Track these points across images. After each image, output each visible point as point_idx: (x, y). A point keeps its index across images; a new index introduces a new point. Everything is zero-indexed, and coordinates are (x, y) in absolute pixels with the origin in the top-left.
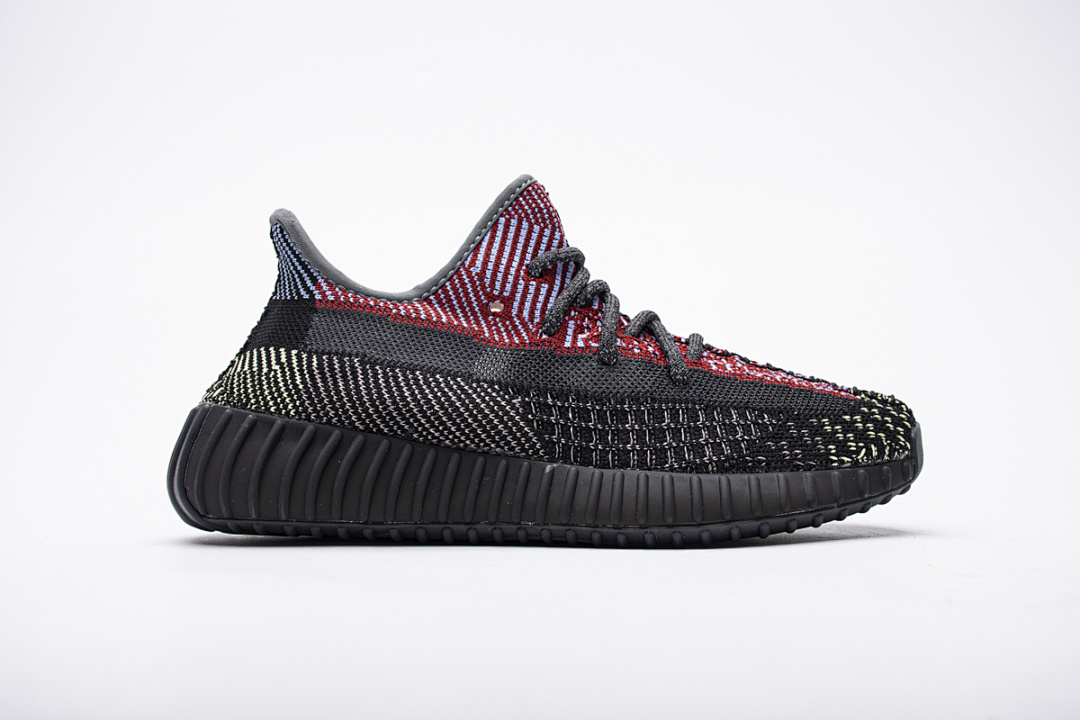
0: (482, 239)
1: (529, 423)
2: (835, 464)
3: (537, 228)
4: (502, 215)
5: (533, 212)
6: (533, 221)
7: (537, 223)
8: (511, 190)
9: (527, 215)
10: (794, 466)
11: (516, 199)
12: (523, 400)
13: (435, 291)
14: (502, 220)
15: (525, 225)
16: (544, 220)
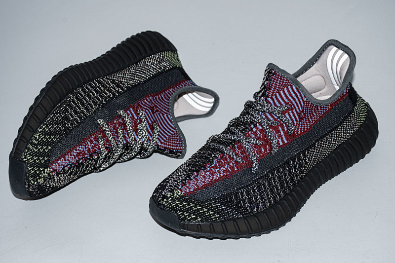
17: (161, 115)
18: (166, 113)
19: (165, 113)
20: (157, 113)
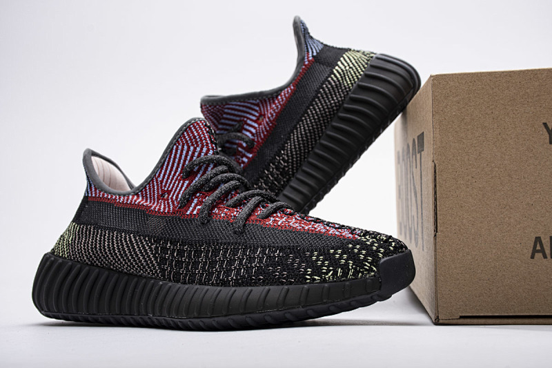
0: (165, 161)
1: (156, 259)
2: (308, 281)
3: (192, 148)
4: (175, 144)
5: (191, 139)
6: (190, 144)
7: (193, 145)
8: (180, 129)
9: (187, 142)
10: (280, 282)
11: (183, 134)
12: (156, 246)
13: (142, 190)
14: (175, 147)
15: (186, 147)
16: (197, 142)
17: (163, 184)
18: (157, 180)
19: (157, 182)
20: (166, 189)
